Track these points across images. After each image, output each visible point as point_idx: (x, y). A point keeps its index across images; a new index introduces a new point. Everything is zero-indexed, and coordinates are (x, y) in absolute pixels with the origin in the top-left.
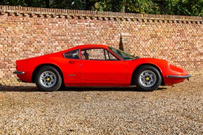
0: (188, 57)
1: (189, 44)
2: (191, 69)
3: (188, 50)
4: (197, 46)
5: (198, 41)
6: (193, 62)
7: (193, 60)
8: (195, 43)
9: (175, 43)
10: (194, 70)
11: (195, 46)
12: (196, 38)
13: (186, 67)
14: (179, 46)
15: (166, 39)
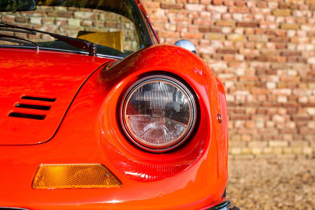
0: (261, 85)
1: (265, 38)
2: (275, 133)
3: (263, 58)
4: (300, 48)
5: (306, 28)
6: (282, 105)
7: (283, 100)
8: (291, 34)
9: (202, 30)
10: (288, 137)
11: (291, 47)
12: (299, 14)
13: (251, 124)
14: (217, 44)
15: (160, 12)
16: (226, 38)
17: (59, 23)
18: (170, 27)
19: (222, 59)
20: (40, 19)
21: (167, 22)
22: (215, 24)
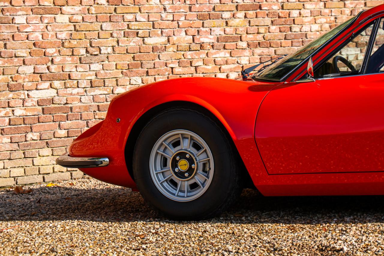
16: (227, 23)
17: (46, 21)
18: (166, 17)
19: (224, 48)
20: (25, 17)
21: (163, 11)
22: (214, 9)
